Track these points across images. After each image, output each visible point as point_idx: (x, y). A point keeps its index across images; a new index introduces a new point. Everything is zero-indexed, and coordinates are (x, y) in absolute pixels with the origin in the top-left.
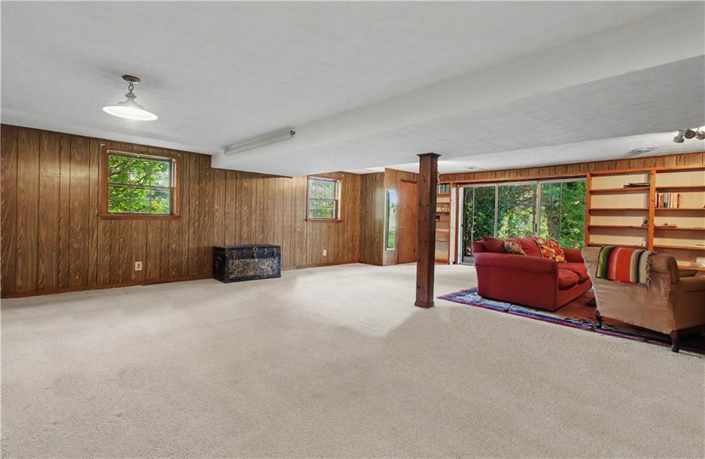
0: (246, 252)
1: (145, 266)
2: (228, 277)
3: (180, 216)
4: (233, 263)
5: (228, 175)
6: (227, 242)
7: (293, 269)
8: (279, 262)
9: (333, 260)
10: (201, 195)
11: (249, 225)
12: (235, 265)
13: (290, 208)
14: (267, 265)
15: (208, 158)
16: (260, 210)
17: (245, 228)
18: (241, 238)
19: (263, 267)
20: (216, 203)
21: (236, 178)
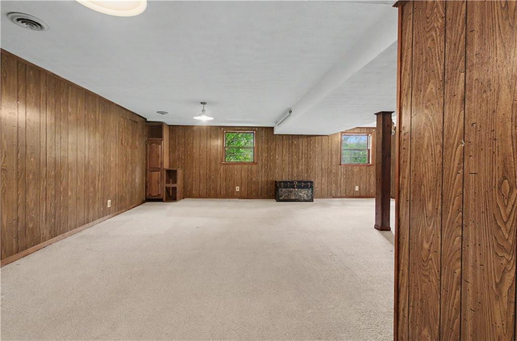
0: (290, 184)
1: (241, 189)
2: (278, 198)
3: (257, 163)
4: (281, 190)
5: (284, 138)
6: (284, 178)
7: (330, 198)
8: (312, 192)
9: (365, 194)
10: (269, 150)
11: (298, 167)
12: (283, 191)
13: (327, 156)
14: (303, 193)
15: (272, 129)
16: (305, 158)
17: (295, 169)
18: (292, 175)
19: (301, 195)
20: (277, 154)
21: (289, 139)
